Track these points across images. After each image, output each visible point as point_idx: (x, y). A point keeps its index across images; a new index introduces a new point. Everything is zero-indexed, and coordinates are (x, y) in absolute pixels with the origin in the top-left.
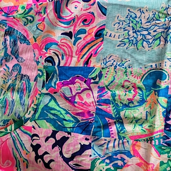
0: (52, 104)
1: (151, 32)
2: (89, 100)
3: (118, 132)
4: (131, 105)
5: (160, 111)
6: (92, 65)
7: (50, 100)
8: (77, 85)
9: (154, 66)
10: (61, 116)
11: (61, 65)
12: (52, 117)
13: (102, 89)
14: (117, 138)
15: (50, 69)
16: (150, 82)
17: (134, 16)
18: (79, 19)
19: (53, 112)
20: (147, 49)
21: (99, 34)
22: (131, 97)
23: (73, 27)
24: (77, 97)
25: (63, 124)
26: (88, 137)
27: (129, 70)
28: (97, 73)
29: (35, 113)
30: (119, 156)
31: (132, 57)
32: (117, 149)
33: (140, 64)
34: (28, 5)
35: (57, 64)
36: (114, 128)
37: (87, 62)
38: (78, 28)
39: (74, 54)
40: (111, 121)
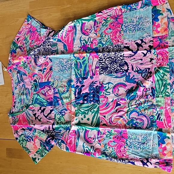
0: (38, 97)
1: (67, 66)
2: (51, 94)
3: (62, 103)
4: (64, 93)
5: (73, 93)
6: (50, 81)
7: (37, 96)
8: (46, 89)
9: (69, 78)
10: (42, 101)
11: (39, 82)
12: (39, 102)
13: (54, 89)
14: (61, 105)
15: (36, 84)
16: (69, 83)
17: (61, 61)
18: (43, 64)
19: (39, 100)
20: (67, 72)
21: (51, 69)
22: (64, 90)
23: (42, 67)
24: (46, 93)
25: (43, 104)
26: (52, 107)
27: (62, 80)
28: (52, 83)
29: (32, 102)
30: (63, 111)
31: (62, 76)
32: (62, 109)
33: (65, 78)
34: (24, 61)
35: (38, 82)
36: (60, 102)
37: (48, 80)
38: (43, 68)
39: (43, 77)
40: (59, 99)
